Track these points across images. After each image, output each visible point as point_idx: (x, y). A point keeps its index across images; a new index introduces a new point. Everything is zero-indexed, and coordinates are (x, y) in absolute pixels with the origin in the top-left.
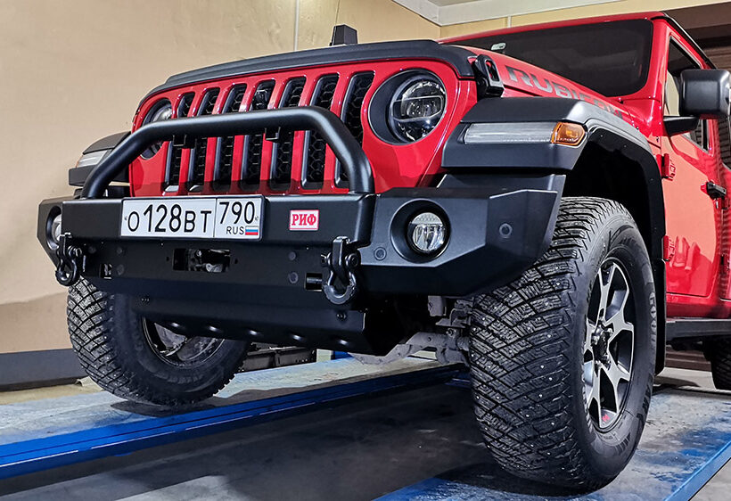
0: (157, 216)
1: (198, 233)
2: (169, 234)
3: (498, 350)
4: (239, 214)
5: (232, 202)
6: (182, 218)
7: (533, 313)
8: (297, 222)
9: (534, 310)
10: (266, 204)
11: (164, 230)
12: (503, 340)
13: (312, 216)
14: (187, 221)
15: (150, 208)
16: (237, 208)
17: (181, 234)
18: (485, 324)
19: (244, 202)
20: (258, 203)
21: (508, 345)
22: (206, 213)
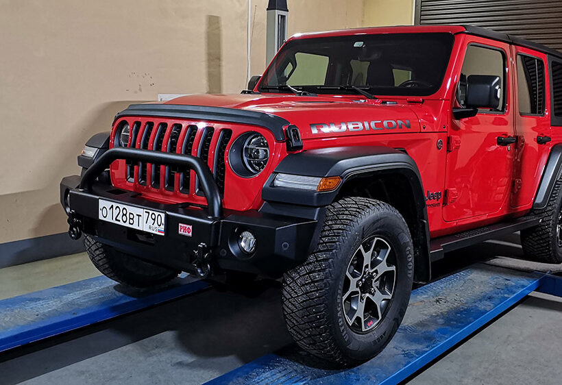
0: (116, 212)
1: (135, 226)
2: (121, 223)
3: (294, 298)
4: (154, 220)
5: (151, 212)
6: (128, 215)
7: (310, 281)
8: (182, 230)
9: (311, 279)
10: (167, 217)
11: (119, 221)
12: (296, 293)
13: (189, 228)
14: (130, 218)
15: (112, 206)
16: (153, 217)
17: (127, 225)
18: (288, 282)
19: (157, 214)
20: (163, 215)
21: (298, 296)
22: (139, 216)
